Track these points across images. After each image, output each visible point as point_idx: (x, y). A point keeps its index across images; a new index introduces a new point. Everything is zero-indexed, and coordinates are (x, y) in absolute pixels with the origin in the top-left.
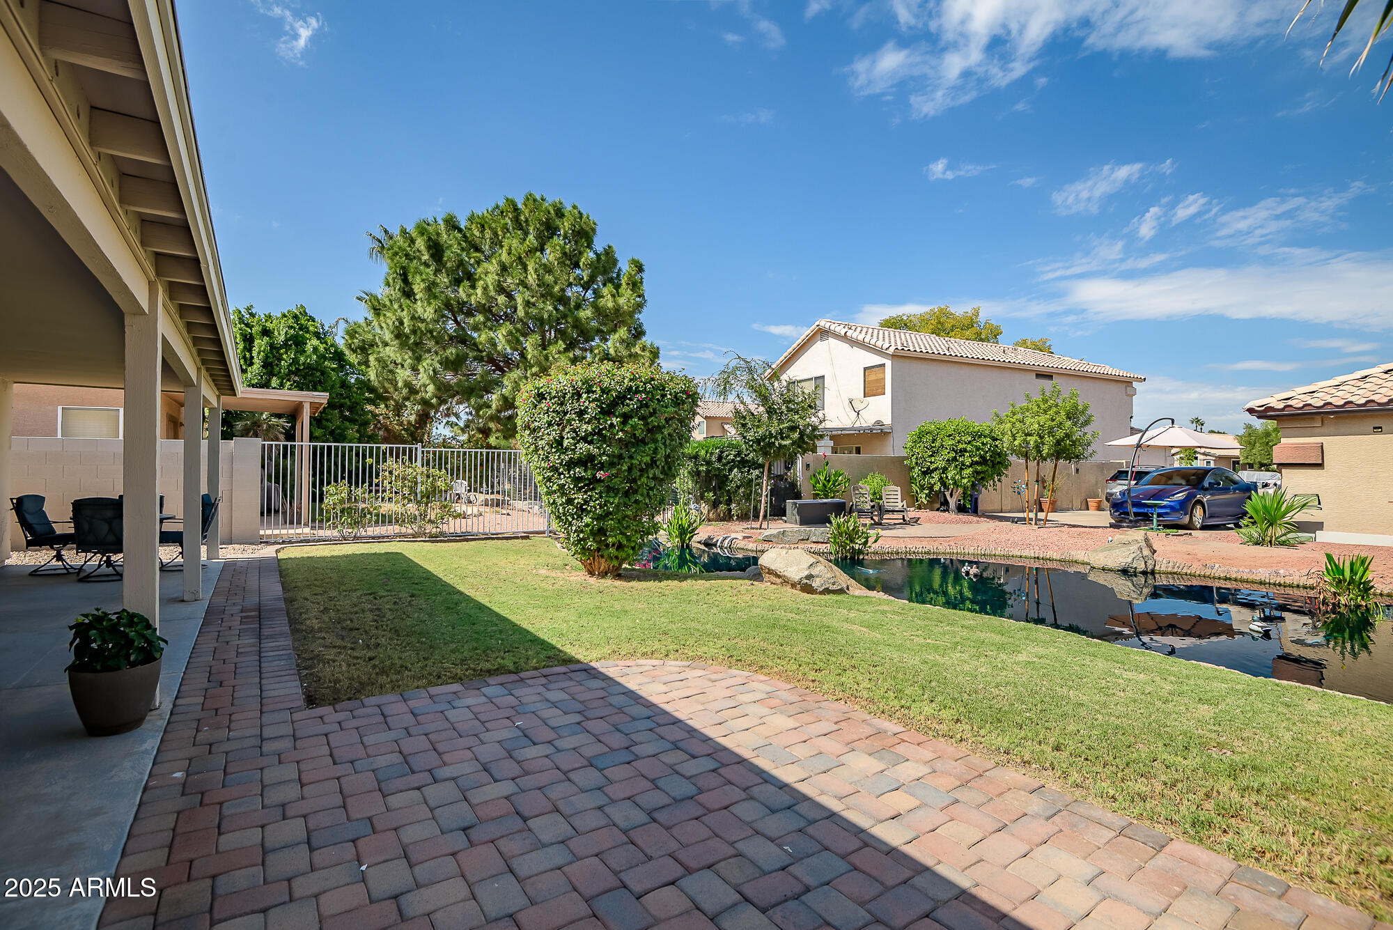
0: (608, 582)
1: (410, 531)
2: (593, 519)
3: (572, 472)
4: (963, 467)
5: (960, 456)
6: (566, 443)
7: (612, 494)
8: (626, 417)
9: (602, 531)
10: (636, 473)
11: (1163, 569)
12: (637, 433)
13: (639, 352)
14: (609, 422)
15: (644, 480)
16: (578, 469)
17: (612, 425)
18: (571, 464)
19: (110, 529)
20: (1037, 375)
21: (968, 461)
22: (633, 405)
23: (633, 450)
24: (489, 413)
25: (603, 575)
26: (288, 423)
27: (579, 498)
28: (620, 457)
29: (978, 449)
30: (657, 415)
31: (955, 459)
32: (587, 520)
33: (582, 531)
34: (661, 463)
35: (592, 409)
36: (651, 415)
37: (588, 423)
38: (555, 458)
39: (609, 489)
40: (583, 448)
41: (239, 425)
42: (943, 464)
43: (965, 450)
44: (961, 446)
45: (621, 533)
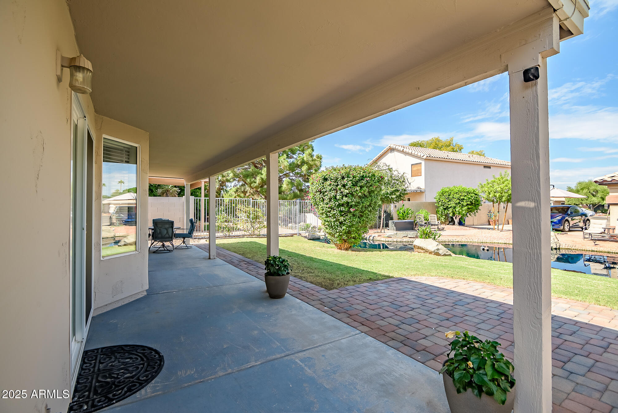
0: (350, 252)
1: (248, 234)
2: (346, 227)
3: (339, 209)
4: (463, 206)
5: (462, 202)
6: (338, 197)
7: (354, 217)
8: (361, 187)
9: (349, 232)
10: (364, 209)
11: (564, 247)
12: (365, 193)
13: (316, 159)
14: (356, 189)
15: (367, 211)
16: (342, 208)
17: (357, 190)
18: (339, 205)
19: (167, 232)
20: (484, 166)
21: (465, 204)
22: (364, 182)
23: (364, 200)
24: (255, 185)
25: (347, 249)
26: (179, 190)
27: (342, 219)
28: (358, 203)
29: (469, 199)
30: (373, 186)
31: (459, 203)
32: (344, 227)
33: (341, 232)
34: (373, 206)
35: (350, 184)
36: (371, 186)
37: (347, 190)
38: (332, 204)
39: (354, 215)
40: (345, 199)
41: (160, 191)
42: (454, 205)
43: (464, 199)
44: (462, 197)
45: (356, 233)
